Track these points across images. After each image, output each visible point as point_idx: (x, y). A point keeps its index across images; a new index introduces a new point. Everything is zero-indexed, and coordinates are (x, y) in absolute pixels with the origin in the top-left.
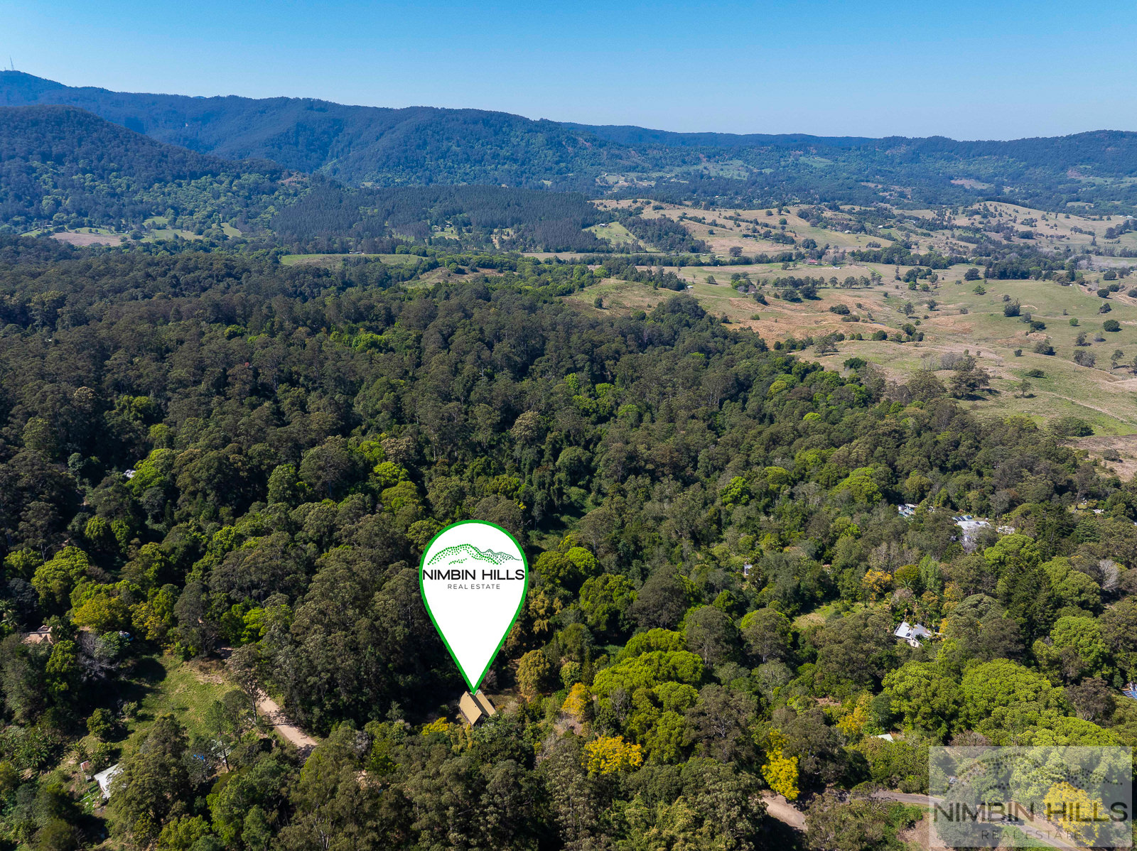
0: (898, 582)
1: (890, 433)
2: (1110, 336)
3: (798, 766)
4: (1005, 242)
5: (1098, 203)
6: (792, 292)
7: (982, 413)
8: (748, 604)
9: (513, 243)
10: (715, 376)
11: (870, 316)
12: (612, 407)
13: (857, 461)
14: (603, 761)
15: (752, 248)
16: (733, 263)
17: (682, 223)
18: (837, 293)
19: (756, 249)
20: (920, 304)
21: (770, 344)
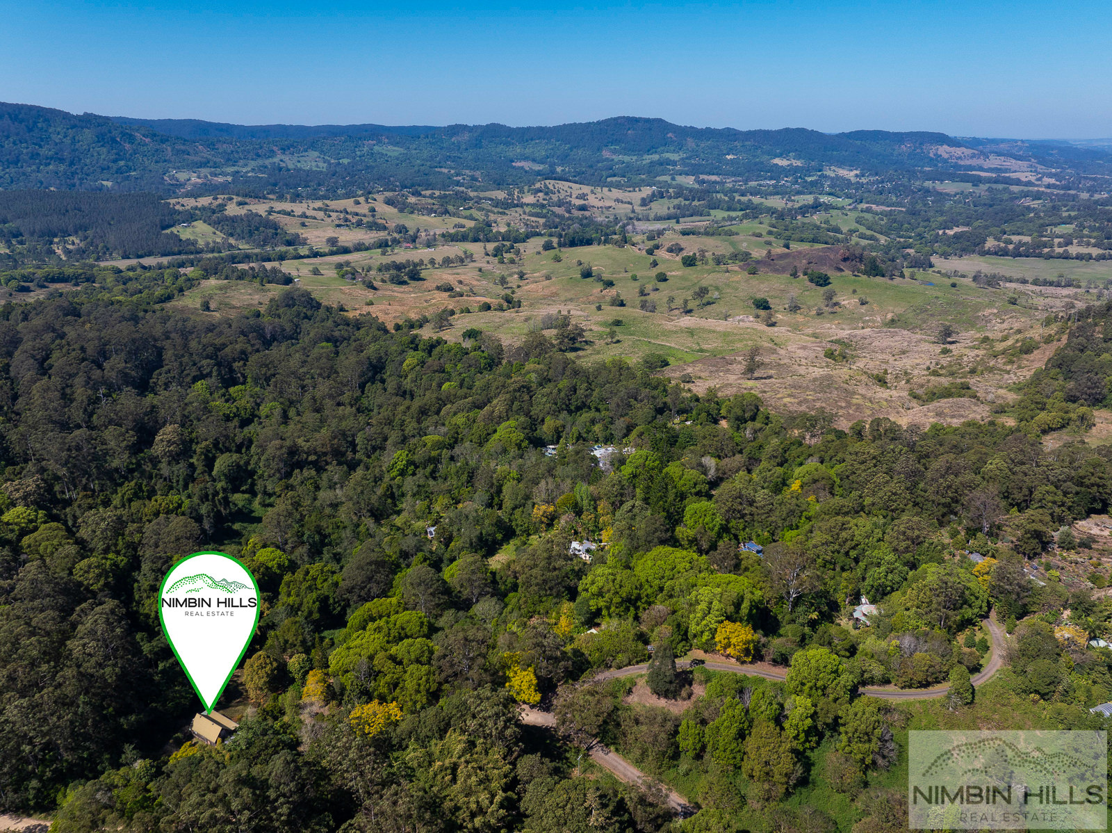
0: (561, 511)
1: (519, 389)
2: (662, 285)
3: (535, 674)
4: (567, 215)
5: (629, 178)
6: (398, 276)
7: (587, 360)
8: (441, 560)
9: (82, 252)
10: (349, 363)
11: (471, 290)
12: (253, 408)
13: (500, 417)
14: (367, 727)
15: (348, 237)
16: (332, 253)
17: (271, 217)
18: (438, 273)
19: (352, 237)
20: (511, 275)
21: (390, 327)
